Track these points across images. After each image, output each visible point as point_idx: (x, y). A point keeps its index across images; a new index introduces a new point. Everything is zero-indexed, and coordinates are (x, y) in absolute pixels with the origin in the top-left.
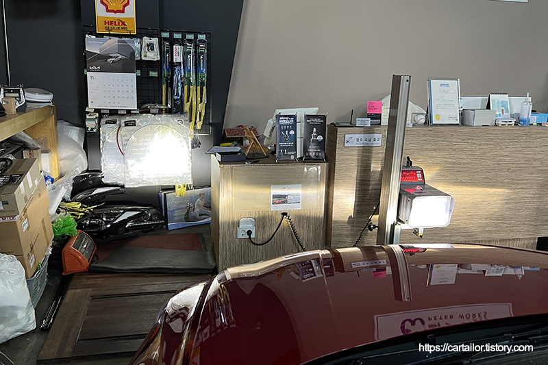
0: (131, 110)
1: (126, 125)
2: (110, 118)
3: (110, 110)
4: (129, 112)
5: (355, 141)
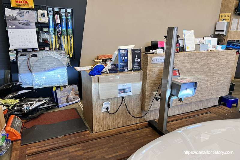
0: (34, 49)
1: (32, 56)
2: (23, 53)
3: (23, 49)
4: (33, 50)
5: (156, 61)
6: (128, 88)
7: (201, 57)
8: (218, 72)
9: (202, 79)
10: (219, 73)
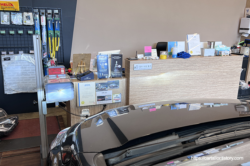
5: (139, 67)
6: (108, 96)
7: (196, 64)
8: (220, 80)
9: (199, 88)
10: (220, 82)
